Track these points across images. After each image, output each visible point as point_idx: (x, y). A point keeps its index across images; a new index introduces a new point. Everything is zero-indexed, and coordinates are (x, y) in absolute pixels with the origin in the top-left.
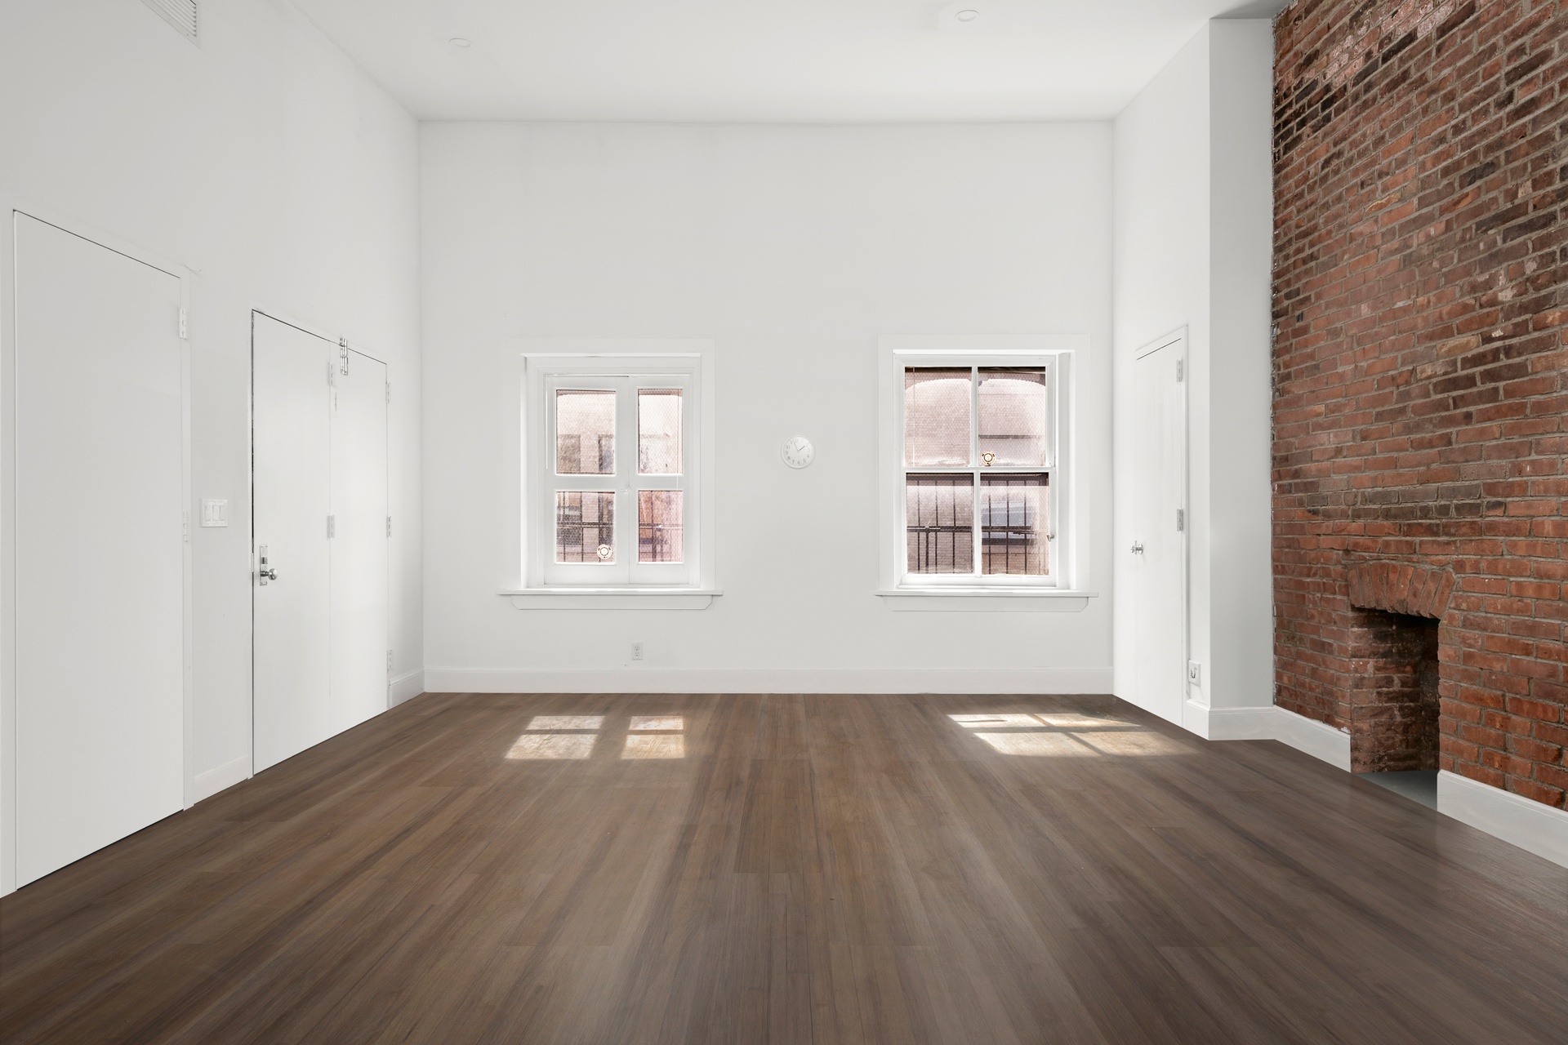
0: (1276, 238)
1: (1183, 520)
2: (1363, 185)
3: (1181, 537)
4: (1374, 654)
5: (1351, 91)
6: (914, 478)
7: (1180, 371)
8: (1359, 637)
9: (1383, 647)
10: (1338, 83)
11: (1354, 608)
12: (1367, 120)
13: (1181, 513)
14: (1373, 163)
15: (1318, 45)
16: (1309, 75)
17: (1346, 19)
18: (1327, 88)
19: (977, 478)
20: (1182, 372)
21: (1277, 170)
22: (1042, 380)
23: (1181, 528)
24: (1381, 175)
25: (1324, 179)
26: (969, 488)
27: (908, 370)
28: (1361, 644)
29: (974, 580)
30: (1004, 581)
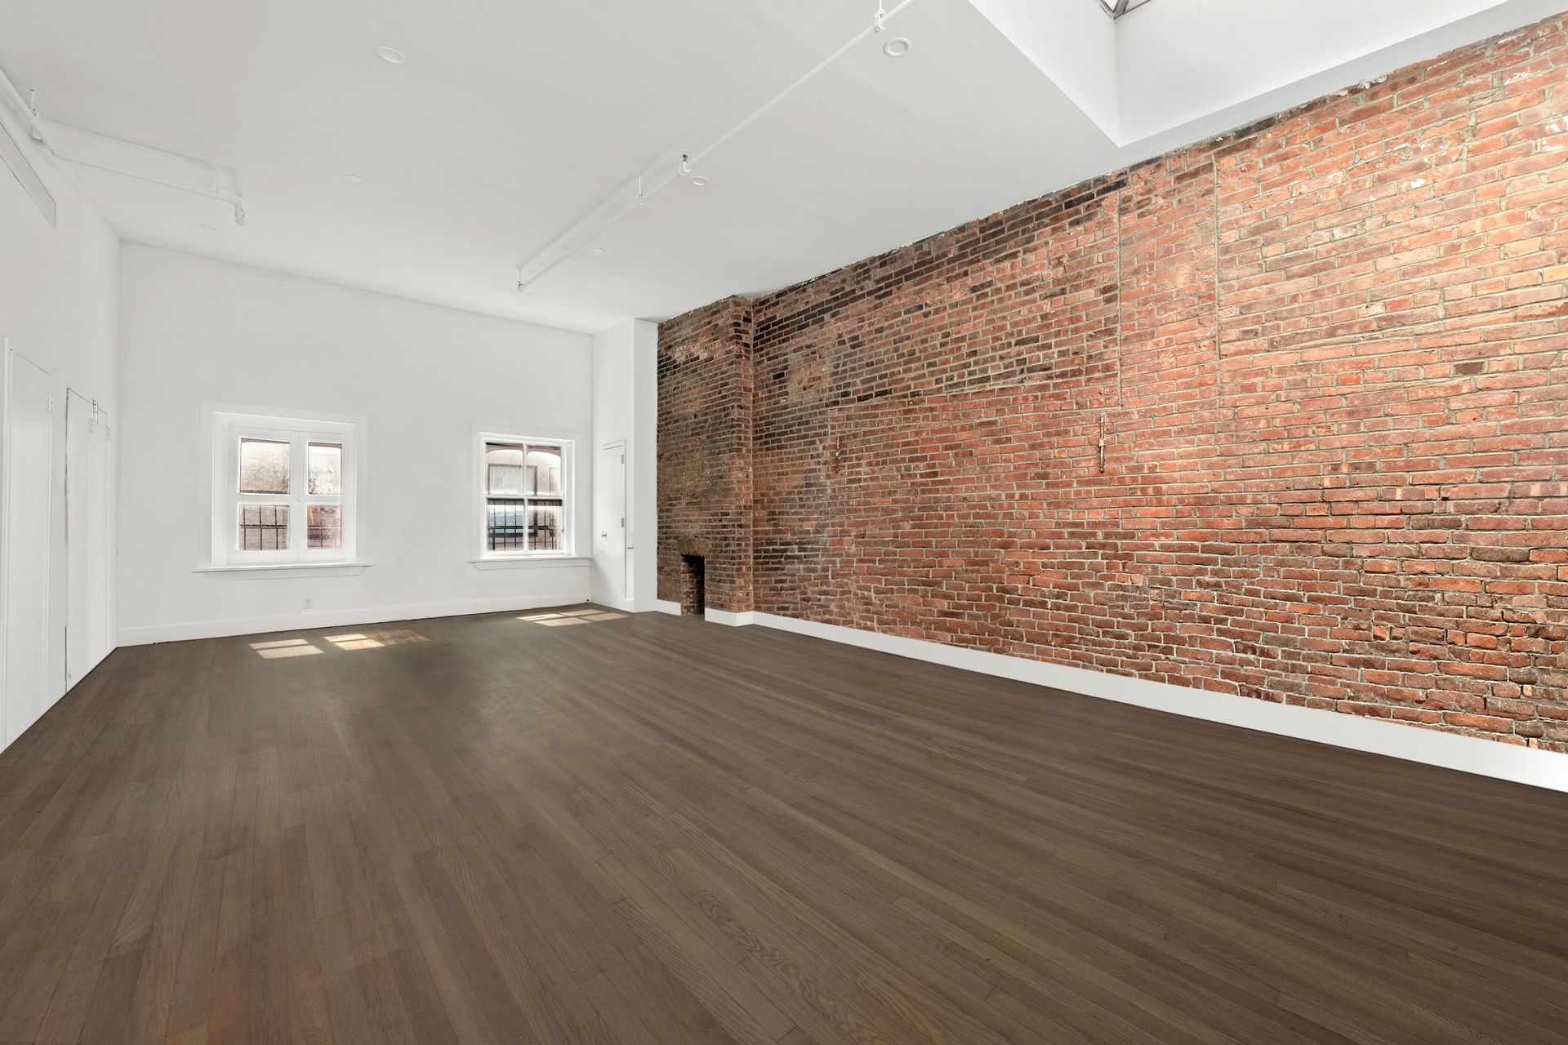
0: (658, 410)
1: (623, 523)
2: (685, 402)
3: (622, 529)
4: (689, 572)
5: (682, 366)
6: (493, 501)
7: (623, 459)
8: (684, 566)
9: (692, 569)
10: (678, 361)
11: (683, 556)
12: (687, 380)
13: (623, 519)
14: (688, 396)
15: (672, 343)
16: (669, 353)
17: (680, 339)
18: (675, 361)
19: (526, 502)
20: (623, 460)
21: (659, 384)
22: (559, 455)
23: (623, 526)
24: (690, 401)
25: (674, 395)
26: (522, 506)
27: (488, 444)
28: (685, 569)
29: (524, 551)
30: (541, 553)
